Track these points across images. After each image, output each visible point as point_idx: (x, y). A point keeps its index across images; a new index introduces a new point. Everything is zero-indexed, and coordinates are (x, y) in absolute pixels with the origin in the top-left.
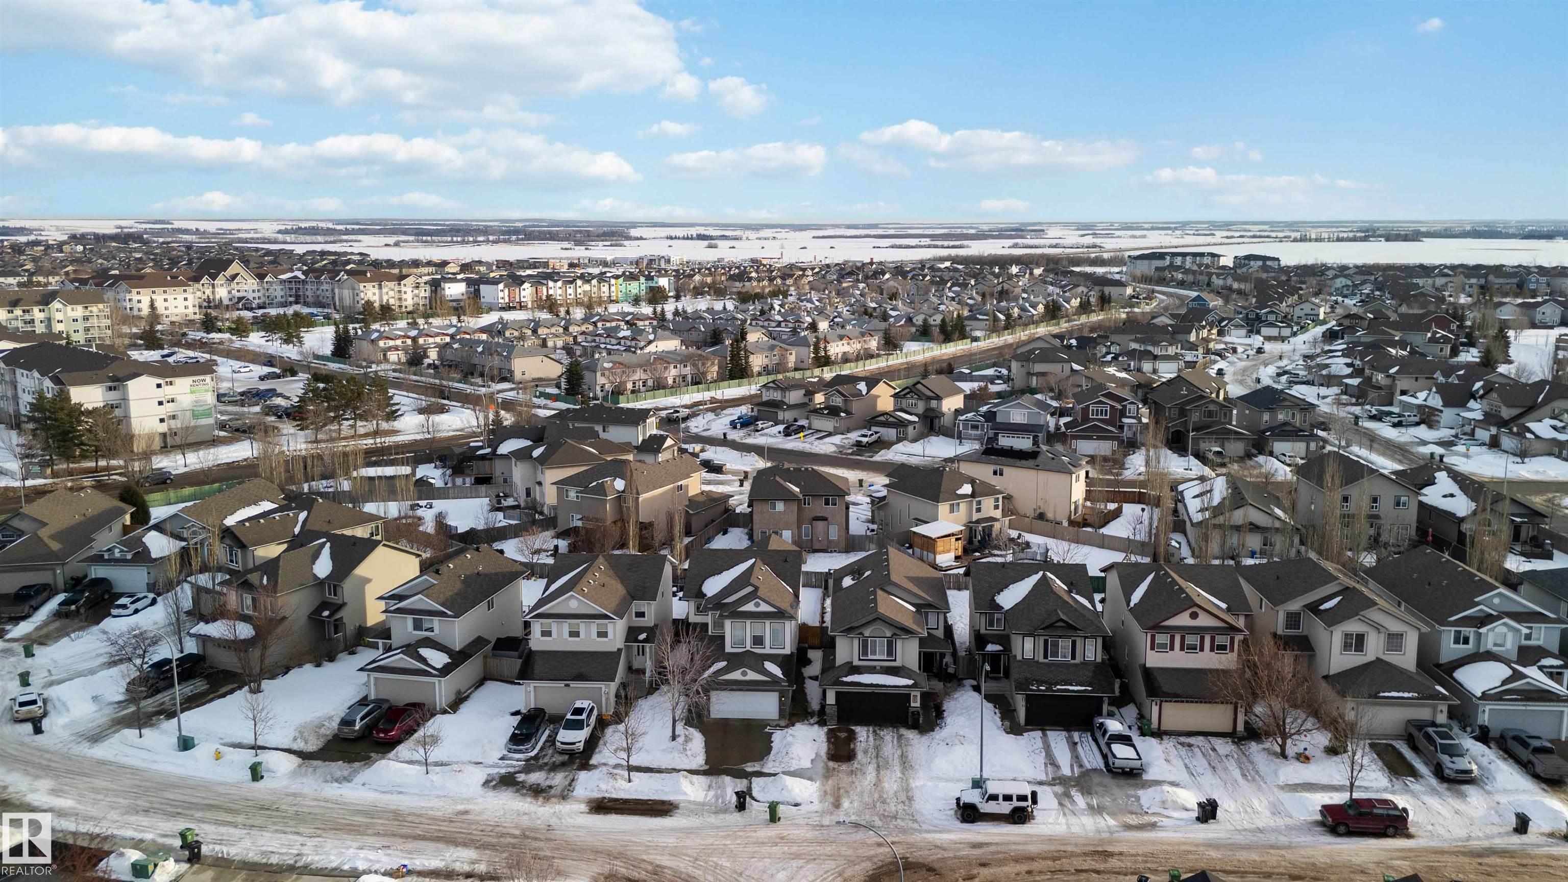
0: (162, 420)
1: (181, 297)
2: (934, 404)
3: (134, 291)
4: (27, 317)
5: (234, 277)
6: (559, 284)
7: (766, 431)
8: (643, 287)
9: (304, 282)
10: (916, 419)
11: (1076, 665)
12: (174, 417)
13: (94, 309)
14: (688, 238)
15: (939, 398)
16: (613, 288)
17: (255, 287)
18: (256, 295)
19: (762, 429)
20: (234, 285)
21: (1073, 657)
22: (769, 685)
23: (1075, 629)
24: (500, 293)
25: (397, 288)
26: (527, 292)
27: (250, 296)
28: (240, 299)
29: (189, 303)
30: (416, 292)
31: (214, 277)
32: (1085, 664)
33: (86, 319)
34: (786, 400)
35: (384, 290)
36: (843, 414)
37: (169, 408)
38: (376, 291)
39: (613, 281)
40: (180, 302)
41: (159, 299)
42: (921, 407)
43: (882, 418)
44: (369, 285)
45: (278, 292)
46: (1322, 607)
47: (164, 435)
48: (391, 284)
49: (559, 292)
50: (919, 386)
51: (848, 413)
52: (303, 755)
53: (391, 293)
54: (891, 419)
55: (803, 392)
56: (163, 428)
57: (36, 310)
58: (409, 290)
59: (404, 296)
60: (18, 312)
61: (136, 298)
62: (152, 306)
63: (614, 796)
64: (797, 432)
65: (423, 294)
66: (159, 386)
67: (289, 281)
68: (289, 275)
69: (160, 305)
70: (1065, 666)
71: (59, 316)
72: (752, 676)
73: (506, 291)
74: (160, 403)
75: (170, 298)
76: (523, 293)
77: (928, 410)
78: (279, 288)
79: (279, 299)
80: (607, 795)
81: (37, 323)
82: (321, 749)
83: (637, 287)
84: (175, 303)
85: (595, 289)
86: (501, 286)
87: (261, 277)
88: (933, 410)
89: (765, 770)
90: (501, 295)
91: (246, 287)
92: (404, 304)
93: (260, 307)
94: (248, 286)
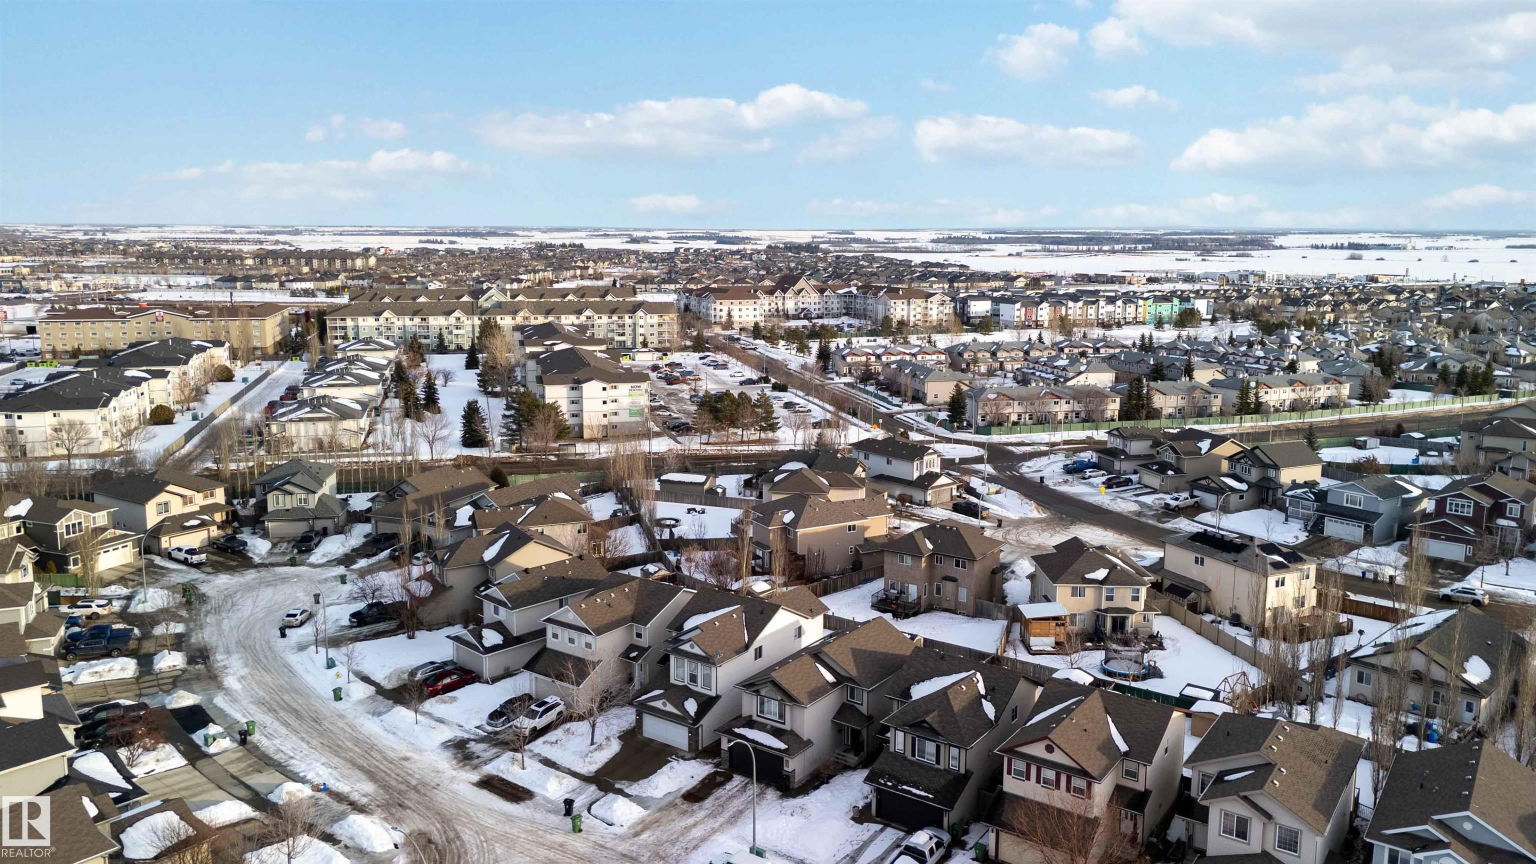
0: (605, 416)
1: (751, 308)
2: (1272, 473)
3: (718, 302)
4: (620, 322)
5: (800, 291)
6: (1080, 304)
7: (1091, 480)
8: (1176, 309)
9: (856, 297)
10: (1244, 487)
11: (939, 770)
12: (616, 414)
13: (667, 318)
14: (1337, 248)
15: (1276, 467)
16: (1140, 310)
17: (817, 300)
18: (817, 306)
19: (1090, 477)
20: (800, 298)
21: (938, 762)
22: (681, 719)
23: (938, 734)
24: (1015, 312)
25: (924, 305)
26: (1044, 312)
27: (812, 308)
28: (803, 309)
29: (757, 313)
30: (941, 308)
31: (785, 291)
32: (948, 771)
33: (660, 325)
34: (1127, 450)
35: (912, 307)
36: (1170, 473)
37: (611, 407)
38: (905, 307)
39: (1141, 302)
40: (751, 312)
41: (735, 309)
42: (1254, 475)
43: (1203, 482)
44: (899, 302)
45: (835, 304)
46: (1226, 778)
47: (605, 427)
48: (919, 301)
49: (1079, 312)
50: (1257, 451)
51: (1178, 471)
52: (380, 690)
53: (919, 310)
54: (1213, 485)
55: (1150, 443)
56: (605, 421)
57: (627, 316)
58: (935, 307)
59: (930, 312)
60: (615, 318)
61: (719, 307)
62: (729, 315)
63: (504, 777)
64: (1119, 485)
65: (946, 311)
66: (604, 389)
67: (845, 295)
68: (846, 290)
69: (735, 314)
70: (928, 768)
71: (641, 322)
72: (670, 708)
73: (1023, 310)
74: (605, 402)
75: (744, 308)
76: (1040, 313)
77: (1266, 479)
78: (835, 301)
79: (835, 311)
80: (501, 775)
81: (627, 326)
82: (394, 690)
83: (1166, 310)
84: (747, 312)
85: (1119, 310)
86: (1018, 305)
87: (822, 291)
88: (1270, 479)
89: (627, 791)
90: (1017, 313)
91: (809, 300)
92: (929, 319)
93: (819, 317)
94: (811, 300)
